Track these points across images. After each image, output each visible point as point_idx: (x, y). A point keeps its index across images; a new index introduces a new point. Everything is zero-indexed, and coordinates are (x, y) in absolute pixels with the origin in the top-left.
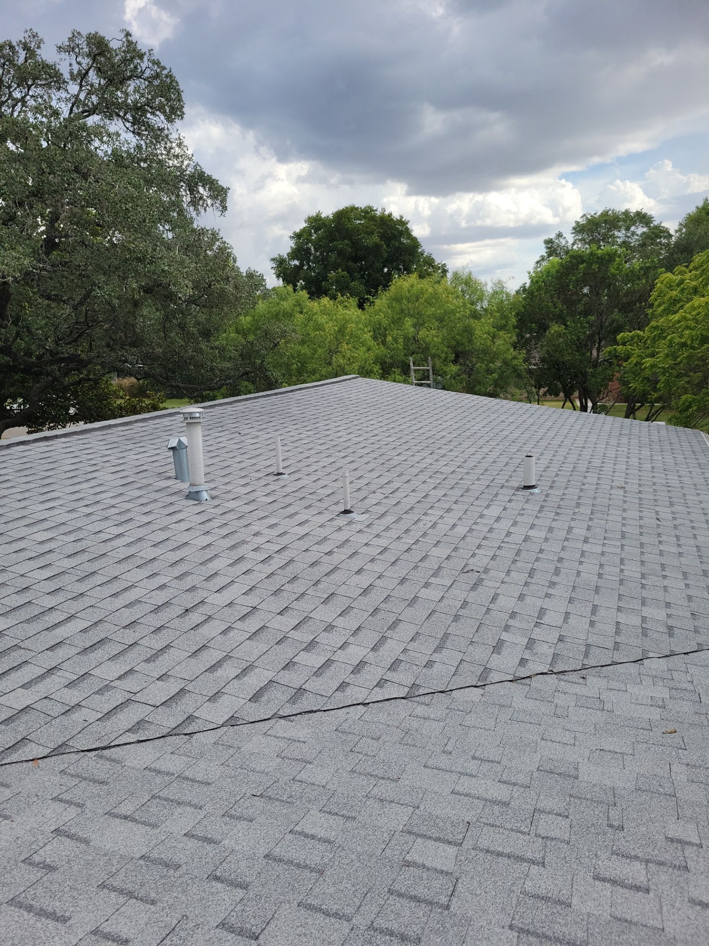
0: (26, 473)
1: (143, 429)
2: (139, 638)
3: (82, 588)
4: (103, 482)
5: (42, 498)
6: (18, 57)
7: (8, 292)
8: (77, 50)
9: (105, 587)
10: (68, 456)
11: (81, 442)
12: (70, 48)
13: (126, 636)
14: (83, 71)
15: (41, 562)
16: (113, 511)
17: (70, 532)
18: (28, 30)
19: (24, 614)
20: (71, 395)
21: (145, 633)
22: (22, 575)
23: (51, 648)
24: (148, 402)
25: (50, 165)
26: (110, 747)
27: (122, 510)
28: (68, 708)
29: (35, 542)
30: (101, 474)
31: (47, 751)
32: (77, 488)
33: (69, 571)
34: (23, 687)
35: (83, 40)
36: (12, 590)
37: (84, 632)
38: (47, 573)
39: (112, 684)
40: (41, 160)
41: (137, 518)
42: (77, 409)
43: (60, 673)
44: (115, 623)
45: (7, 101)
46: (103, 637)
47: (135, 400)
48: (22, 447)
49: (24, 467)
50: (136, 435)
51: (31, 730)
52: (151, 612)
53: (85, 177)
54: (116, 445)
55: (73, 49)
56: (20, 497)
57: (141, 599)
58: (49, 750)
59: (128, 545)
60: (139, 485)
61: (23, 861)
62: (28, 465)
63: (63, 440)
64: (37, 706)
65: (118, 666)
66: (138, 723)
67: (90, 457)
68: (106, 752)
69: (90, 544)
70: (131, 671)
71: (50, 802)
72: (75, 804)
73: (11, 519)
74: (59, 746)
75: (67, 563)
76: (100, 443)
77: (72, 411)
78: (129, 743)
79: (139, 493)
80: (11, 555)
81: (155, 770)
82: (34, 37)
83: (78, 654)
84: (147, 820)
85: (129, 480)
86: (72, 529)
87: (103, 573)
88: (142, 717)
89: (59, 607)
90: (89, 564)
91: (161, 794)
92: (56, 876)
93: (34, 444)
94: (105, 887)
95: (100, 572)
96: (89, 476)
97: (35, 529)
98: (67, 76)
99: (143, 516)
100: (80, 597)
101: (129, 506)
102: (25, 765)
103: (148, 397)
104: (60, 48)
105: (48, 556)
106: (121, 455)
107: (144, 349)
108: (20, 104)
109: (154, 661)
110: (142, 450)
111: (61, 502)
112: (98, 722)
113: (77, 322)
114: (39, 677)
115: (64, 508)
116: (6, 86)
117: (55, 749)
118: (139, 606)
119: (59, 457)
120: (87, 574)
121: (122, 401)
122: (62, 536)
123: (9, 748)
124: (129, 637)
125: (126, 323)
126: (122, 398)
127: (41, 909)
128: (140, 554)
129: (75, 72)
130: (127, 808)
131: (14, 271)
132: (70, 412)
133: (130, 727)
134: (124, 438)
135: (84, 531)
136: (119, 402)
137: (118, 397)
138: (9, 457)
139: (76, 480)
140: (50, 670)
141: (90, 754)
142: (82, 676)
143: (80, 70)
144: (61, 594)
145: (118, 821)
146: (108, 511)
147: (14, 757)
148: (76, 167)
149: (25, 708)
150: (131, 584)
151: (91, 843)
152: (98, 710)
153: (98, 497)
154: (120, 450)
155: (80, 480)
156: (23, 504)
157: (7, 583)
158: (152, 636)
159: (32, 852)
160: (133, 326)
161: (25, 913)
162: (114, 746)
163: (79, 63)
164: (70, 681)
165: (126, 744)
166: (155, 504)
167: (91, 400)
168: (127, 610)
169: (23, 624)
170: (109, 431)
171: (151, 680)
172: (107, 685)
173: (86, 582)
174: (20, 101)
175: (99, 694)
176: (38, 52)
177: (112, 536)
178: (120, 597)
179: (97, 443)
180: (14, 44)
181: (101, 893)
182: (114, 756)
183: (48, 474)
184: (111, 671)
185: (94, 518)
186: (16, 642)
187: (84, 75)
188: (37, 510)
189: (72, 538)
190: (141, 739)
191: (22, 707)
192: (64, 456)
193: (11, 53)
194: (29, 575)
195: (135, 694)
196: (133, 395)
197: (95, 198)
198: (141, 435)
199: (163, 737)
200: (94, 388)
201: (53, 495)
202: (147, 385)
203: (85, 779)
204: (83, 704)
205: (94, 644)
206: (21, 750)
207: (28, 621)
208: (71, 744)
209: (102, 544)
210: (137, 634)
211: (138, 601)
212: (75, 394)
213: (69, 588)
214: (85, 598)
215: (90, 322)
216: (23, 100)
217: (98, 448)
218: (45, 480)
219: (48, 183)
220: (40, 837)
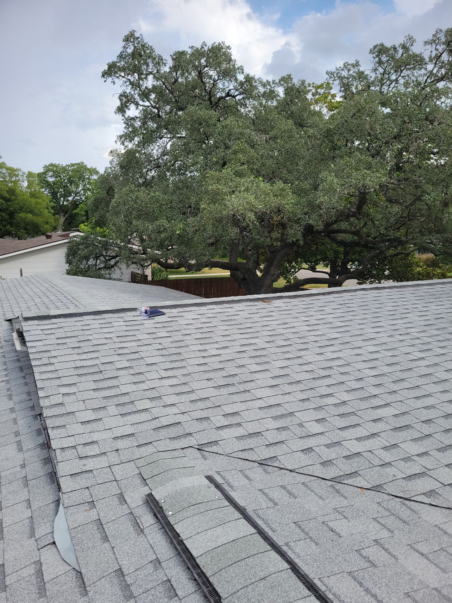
0: (364, 308)
1: (442, 289)
2: (433, 432)
3: (395, 387)
4: (412, 321)
5: (373, 325)
6: (398, 54)
7: (366, 198)
8: (437, 42)
9: (410, 391)
10: (390, 301)
11: (399, 293)
12: (434, 41)
13: (423, 428)
14: (439, 54)
15: (371, 364)
16: (418, 341)
17: (389, 350)
18: (407, 35)
19: (359, 394)
20: (388, 263)
21: (438, 430)
22: (359, 370)
23: (374, 421)
24: (439, 271)
25: (410, 117)
26: (410, 500)
27: (424, 342)
28: (384, 463)
29: (367, 352)
30: (412, 315)
31: (369, 486)
32: (395, 322)
33: (387, 374)
34: (356, 439)
35: (443, 34)
36: (352, 378)
37: (396, 417)
38: (374, 372)
39: (412, 457)
40: (404, 115)
41: (435, 349)
42: (390, 271)
43: (379, 438)
44: (416, 417)
45: (386, 82)
46: (408, 424)
47: (430, 269)
48: (363, 292)
49: (364, 304)
50: (437, 293)
51: (360, 469)
52: (442, 417)
53: (432, 122)
54: (422, 298)
55: (435, 41)
56: (360, 322)
57: (435, 406)
58: (371, 486)
59: (428, 366)
60: (437, 327)
61: (356, 551)
62: (366, 303)
63: (388, 290)
64: (365, 454)
65: (417, 446)
66: (431, 491)
67: (404, 303)
68: (407, 502)
69: (401, 360)
70: (426, 453)
71: (371, 520)
72: (387, 529)
73: (354, 335)
74: (377, 486)
75: (387, 369)
76: (412, 295)
77: (387, 273)
78: (424, 503)
79: (437, 332)
80: (353, 356)
81: (442, 530)
82: (410, 39)
83: (391, 430)
84: (438, 563)
85: (430, 322)
86: (390, 348)
87: (409, 381)
88: (433, 488)
89: (380, 396)
90: (400, 373)
91: (448, 549)
92: (376, 571)
93: (370, 291)
94: (409, 596)
95: (407, 380)
96: (404, 316)
97: (368, 343)
98: (427, 59)
99: (440, 349)
100: (393, 393)
101: (429, 340)
102: (356, 489)
103: (440, 268)
104: (426, 43)
105: (375, 362)
106: (426, 305)
107: (445, 235)
108: (394, 83)
109: (443, 452)
110: (441, 303)
111: (384, 330)
112: (403, 480)
113: (401, 217)
114: (366, 436)
115: (385, 333)
116: (387, 73)
117: (374, 487)
118: (434, 410)
119: (385, 301)
120: (399, 379)
121: (421, 269)
122: (384, 351)
123: (347, 475)
124: (426, 429)
125: (436, 217)
126: (421, 267)
127: (368, 588)
128: (437, 374)
129: (433, 55)
130: (424, 549)
131: (376, 185)
132: (385, 273)
133: (425, 492)
134: (429, 294)
135: (398, 351)
136: (418, 269)
137: (418, 266)
138: (355, 297)
139: (394, 317)
140: (373, 434)
141: (396, 499)
142: (393, 445)
143: (436, 54)
144: (381, 388)
145: (417, 554)
146: (415, 341)
147: (350, 481)
148: (426, 117)
149: (358, 453)
150: (428, 393)
151: (399, 561)
152: (403, 471)
153: (409, 331)
154: (425, 301)
155: (397, 317)
156: (361, 327)
157: (350, 373)
158: (443, 434)
159: (361, 548)
160: (441, 219)
161: (358, 586)
162: (413, 501)
163: (437, 50)
164: (385, 446)
165: (422, 503)
166: (449, 342)
167: (400, 267)
168: (425, 410)
169: (358, 401)
170: (418, 288)
171: (441, 465)
172: (409, 457)
173: (398, 384)
174: (394, 80)
175: (404, 461)
176: (411, 48)
177: (417, 358)
178: (421, 400)
179: (410, 295)
180: (397, 46)
181: (406, 599)
182: (412, 507)
183: (377, 310)
184: (414, 449)
185: (405, 343)
186: (354, 410)
187: (438, 57)
188: (370, 332)
189: (390, 353)
190: (432, 503)
191: (355, 452)
192: (388, 301)
193: (394, 53)
194: (363, 371)
195: (429, 470)
196: (428, 266)
197: (437, 135)
198: (440, 293)
199: (448, 508)
200: (404, 259)
201: (380, 324)
202: (438, 260)
203: (393, 515)
204: (393, 463)
205: (402, 427)
206: (354, 479)
207: (361, 399)
208: (384, 487)
209: (409, 362)
210: (431, 429)
211: (433, 407)
212: (391, 262)
213: (387, 385)
214: (397, 395)
215: (411, 217)
216: (397, 81)
217: (410, 298)
218: (376, 314)
219: (407, 129)
220: (366, 540)
